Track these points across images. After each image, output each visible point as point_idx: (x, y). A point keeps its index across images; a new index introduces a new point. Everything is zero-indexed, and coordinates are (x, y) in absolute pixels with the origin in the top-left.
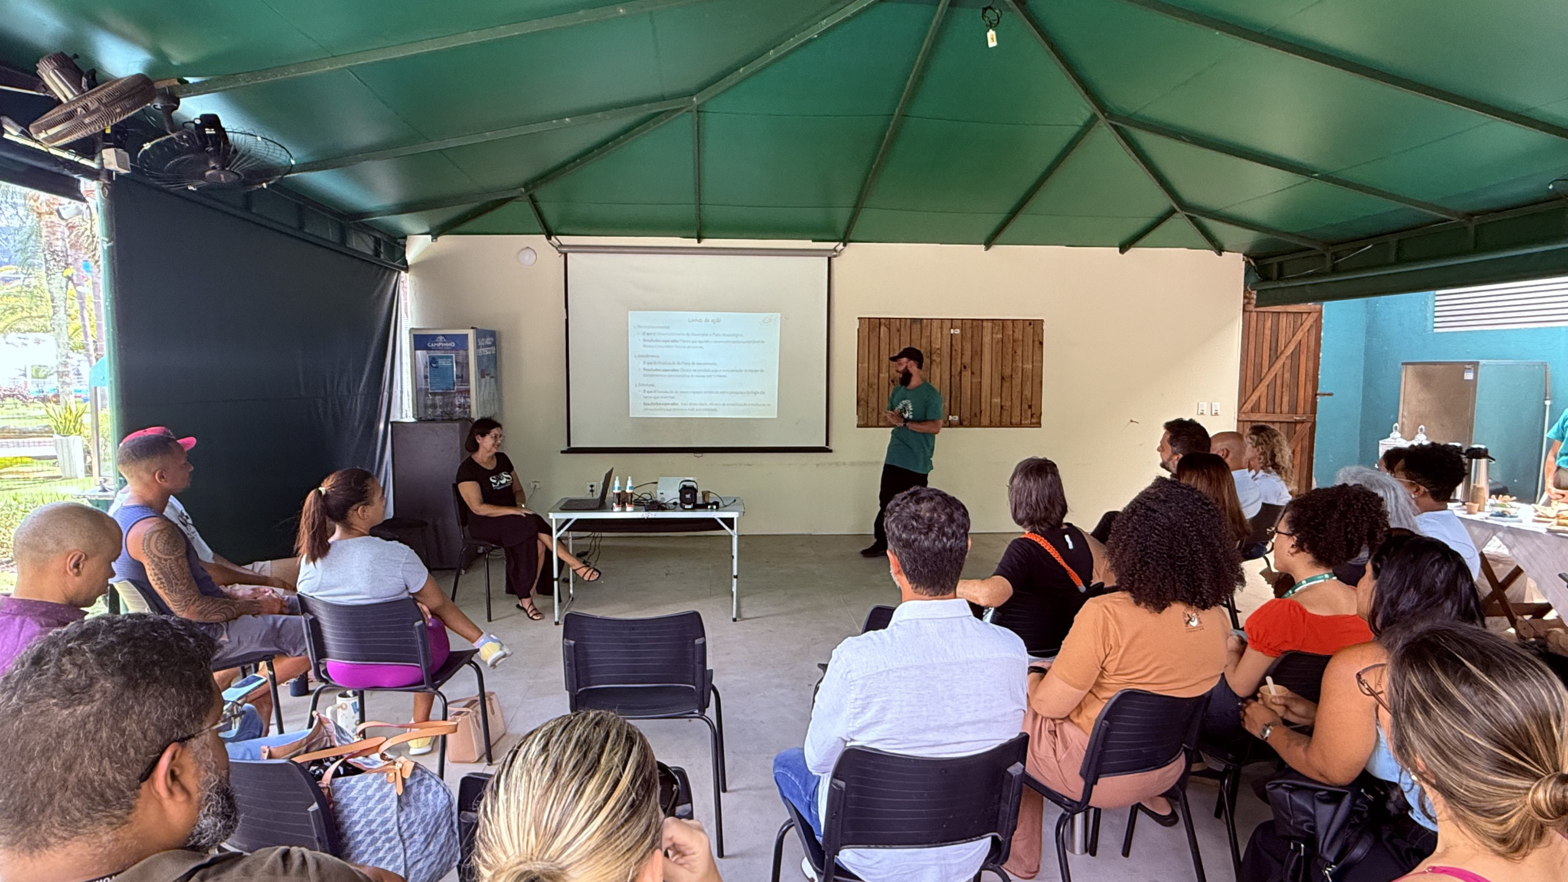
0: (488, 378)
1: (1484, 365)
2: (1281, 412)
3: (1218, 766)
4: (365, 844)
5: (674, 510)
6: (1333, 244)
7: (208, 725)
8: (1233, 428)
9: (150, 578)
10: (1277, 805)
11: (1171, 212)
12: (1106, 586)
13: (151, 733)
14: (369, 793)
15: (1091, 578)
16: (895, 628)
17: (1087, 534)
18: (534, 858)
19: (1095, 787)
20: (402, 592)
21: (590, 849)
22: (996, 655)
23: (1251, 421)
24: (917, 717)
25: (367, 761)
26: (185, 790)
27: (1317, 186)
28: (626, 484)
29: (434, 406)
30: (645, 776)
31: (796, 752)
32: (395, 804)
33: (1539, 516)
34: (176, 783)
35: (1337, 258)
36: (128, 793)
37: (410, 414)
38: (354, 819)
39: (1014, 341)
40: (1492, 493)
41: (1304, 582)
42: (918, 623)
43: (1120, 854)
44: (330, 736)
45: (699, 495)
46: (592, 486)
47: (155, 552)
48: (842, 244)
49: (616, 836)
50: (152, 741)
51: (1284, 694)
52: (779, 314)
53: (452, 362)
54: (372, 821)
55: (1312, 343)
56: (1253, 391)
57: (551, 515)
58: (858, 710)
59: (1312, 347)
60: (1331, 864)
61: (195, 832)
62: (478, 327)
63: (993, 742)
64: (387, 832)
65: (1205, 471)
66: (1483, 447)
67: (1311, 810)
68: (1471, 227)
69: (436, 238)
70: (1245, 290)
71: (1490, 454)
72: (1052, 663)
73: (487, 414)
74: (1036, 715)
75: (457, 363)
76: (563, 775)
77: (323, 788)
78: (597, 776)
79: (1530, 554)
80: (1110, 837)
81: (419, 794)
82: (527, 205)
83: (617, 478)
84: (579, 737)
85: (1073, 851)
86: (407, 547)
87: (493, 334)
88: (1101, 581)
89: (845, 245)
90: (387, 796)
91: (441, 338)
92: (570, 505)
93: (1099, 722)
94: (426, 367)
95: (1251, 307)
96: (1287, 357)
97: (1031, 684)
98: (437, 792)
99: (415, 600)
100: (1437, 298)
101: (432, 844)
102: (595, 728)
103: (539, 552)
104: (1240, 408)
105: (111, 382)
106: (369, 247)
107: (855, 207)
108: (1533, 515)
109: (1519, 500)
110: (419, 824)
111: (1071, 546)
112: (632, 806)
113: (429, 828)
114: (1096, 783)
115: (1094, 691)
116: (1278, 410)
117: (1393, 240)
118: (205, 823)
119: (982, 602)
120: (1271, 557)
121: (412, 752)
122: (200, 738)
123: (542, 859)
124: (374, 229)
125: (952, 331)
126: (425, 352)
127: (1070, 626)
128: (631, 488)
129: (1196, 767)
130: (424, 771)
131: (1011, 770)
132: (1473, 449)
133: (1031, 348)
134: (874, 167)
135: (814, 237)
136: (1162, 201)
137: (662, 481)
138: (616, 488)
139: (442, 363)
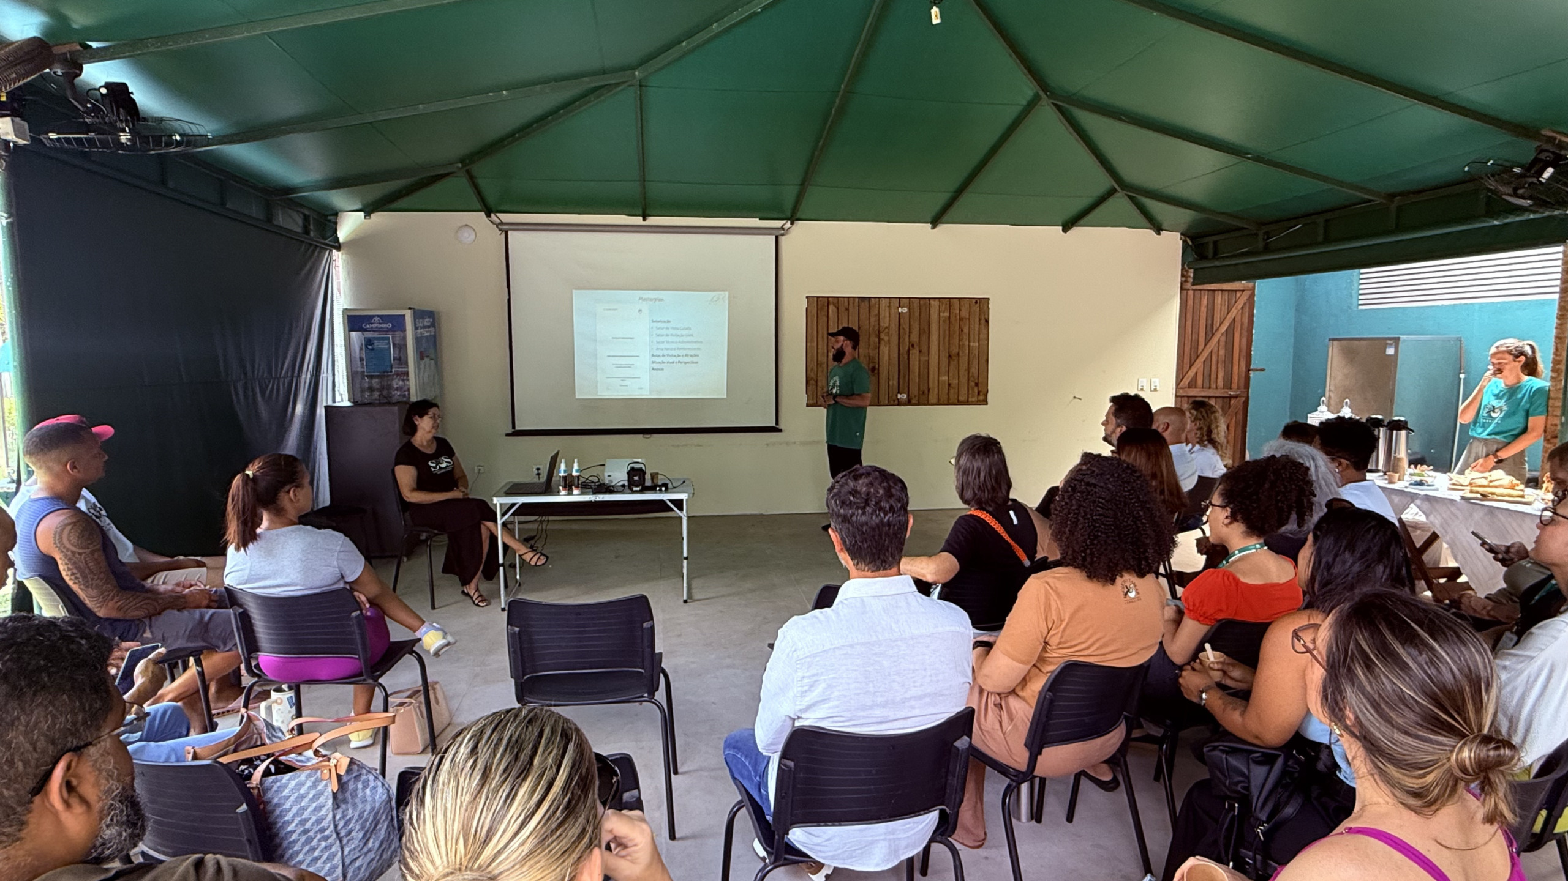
0: (426, 359)
1: (1405, 341)
2: (1217, 388)
3: (1157, 732)
4: (299, 844)
5: (622, 492)
6: (1264, 224)
7: (107, 731)
8: (1171, 404)
9: (64, 574)
10: (1214, 766)
11: (1111, 192)
12: (1050, 559)
13: (42, 743)
14: (302, 791)
15: (1036, 552)
16: (840, 606)
17: (1031, 508)
18: (463, 868)
19: (1039, 757)
20: (338, 581)
21: (523, 854)
22: (940, 629)
23: (1188, 397)
24: (865, 693)
25: (299, 758)
26: (84, 801)
27: (1247, 167)
28: (573, 467)
29: (371, 389)
30: (581, 774)
31: (746, 734)
32: (330, 802)
33: (1454, 484)
34: (74, 794)
35: (1269, 238)
36: (19, 809)
37: (346, 396)
38: (286, 818)
39: (961, 319)
40: (1411, 463)
41: (1237, 552)
42: (863, 601)
43: (1064, 819)
44: (260, 734)
45: (648, 477)
46: (538, 469)
47: (68, 545)
48: (789, 222)
49: (550, 840)
50: (44, 751)
51: (1221, 660)
52: (727, 293)
53: (389, 344)
54: (306, 820)
55: (1246, 321)
56: (1190, 367)
57: (495, 500)
58: (806, 688)
59: (1246, 324)
60: (1264, 822)
61: (98, 844)
62: (416, 307)
63: (939, 716)
64: (323, 830)
65: (1144, 445)
66: (1402, 419)
67: (1246, 771)
68: (1393, 207)
69: (369, 215)
70: (1183, 269)
71: (1409, 426)
72: (997, 636)
73: (429, 396)
74: (981, 691)
75: (394, 344)
76: (493, 779)
77: (253, 788)
78: (529, 779)
79: (1445, 520)
80: (1054, 806)
81: (356, 790)
82: (463, 182)
83: (563, 461)
84: (511, 736)
85: (1019, 819)
86: (342, 535)
87: (431, 314)
88: (1046, 555)
89: (792, 223)
90: (321, 793)
91: (377, 319)
92: (515, 490)
93: (1043, 694)
94: (361, 349)
95: (1188, 286)
96: (1222, 334)
97: (977, 659)
98: (375, 788)
99: (352, 590)
100: (1362, 276)
101: (371, 841)
102: (527, 727)
103: (484, 537)
104: (1177, 385)
105: (15, 367)
106: (297, 224)
107: (803, 184)
108: (1448, 484)
109: (1435, 470)
110: (357, 821)
111: (1015, 521)
112: (566, 808)
113: (368, 824)
114: (1040, 754)
115: (1038, 665)
116: (1213, 386)
117: (1321, 220)
118: (108, 833)
119: (929, 578)
120: (1206, 527)
121: (353, 745)
122: (99, 745)
123: (471, 870)
124: (302, 206)
125: (900, 310)
126: (360, 333)
127: (1014, 602)
128: (577, 471)
129: (1136, 734)
130: (361, 766)
131: (958, 744)
132: (1394, 421)
133: (977, 326)
134: (820, 144)
135: (761, 215)
136: (1105, 182)
137: (609, 463)
138: (562, 472)
139: (378, 345)
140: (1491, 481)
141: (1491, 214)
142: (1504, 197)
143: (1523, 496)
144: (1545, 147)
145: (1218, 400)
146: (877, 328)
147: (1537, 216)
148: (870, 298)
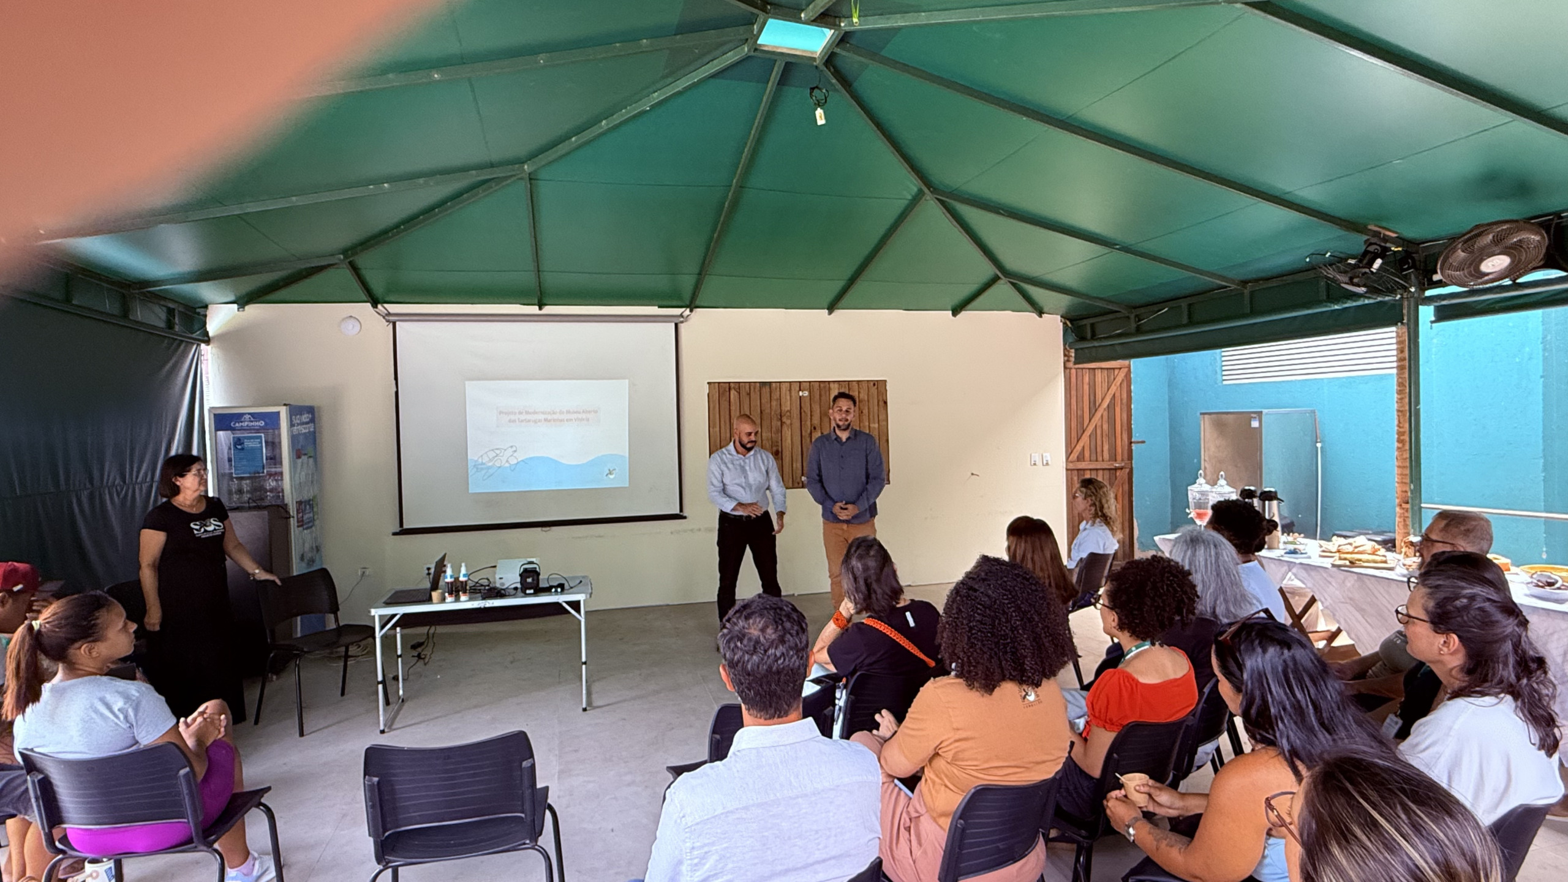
0: (304, 458)
1: (1267, 414)
2: (1103, 461)
5: (514, 596)
6: (1135, 308)
11: (995, 279)
16: (734, 757)
22: (846, 780)
27: (1116, 257)
28: (460, 572)
29: (240, 491)
33: (1324, 551)
35: (1140, 320)
41: (1133, 648)
42: (759, 752)
45: (542, 578)
46: (428, 569)
48: (688, 310)
52: (627, 381)
53: (261, 443)
55: (1125, 396)
56: (1078, 441)
57: (374, 612)
58: (696, 861)
59: (1125, 401)
62: (292, 403)
66: (1273, 490)
68: (1247, 292)
69: (243, 307)
70: (1065, 349)
71: (1279, 496)
73: (305, 497)
75: (266, 442)
79: (1320, 585)
82: (346, 274)
83: (450, 565)
87: (311, 410)
89: (691, 311)
91: (247, 417)
92: (396, 600)
94: (229, 449)
95: (1070, 365)
96: (1104, 410)
100: (1223, 355)
104: (1068, 455)
106: (160, 318)
107: (700, 274)
108: (1318, 551)
109: (1306, 537)
111: (913, 622)
116: (1100, 458)
117: (1184, 304)
124: (165, 299)
125: (801, 393)
126: (229, 432)
128: (464, 576)
132: (1265, 492)
133: (876, 408)
134: (715, 235)
135: (661, 303)
136: (988, 270)
137: (501, 564)
138: (449, 577)
139: (248, 444)
140: (1356, 547)
141: (1331, 299)
142: (1343, 285)
143: (1385, 562)
144: (1374, 240)
145: (1105, 471)
146: (779, 411)
147: (1371, 301)
148: (770, 382)
